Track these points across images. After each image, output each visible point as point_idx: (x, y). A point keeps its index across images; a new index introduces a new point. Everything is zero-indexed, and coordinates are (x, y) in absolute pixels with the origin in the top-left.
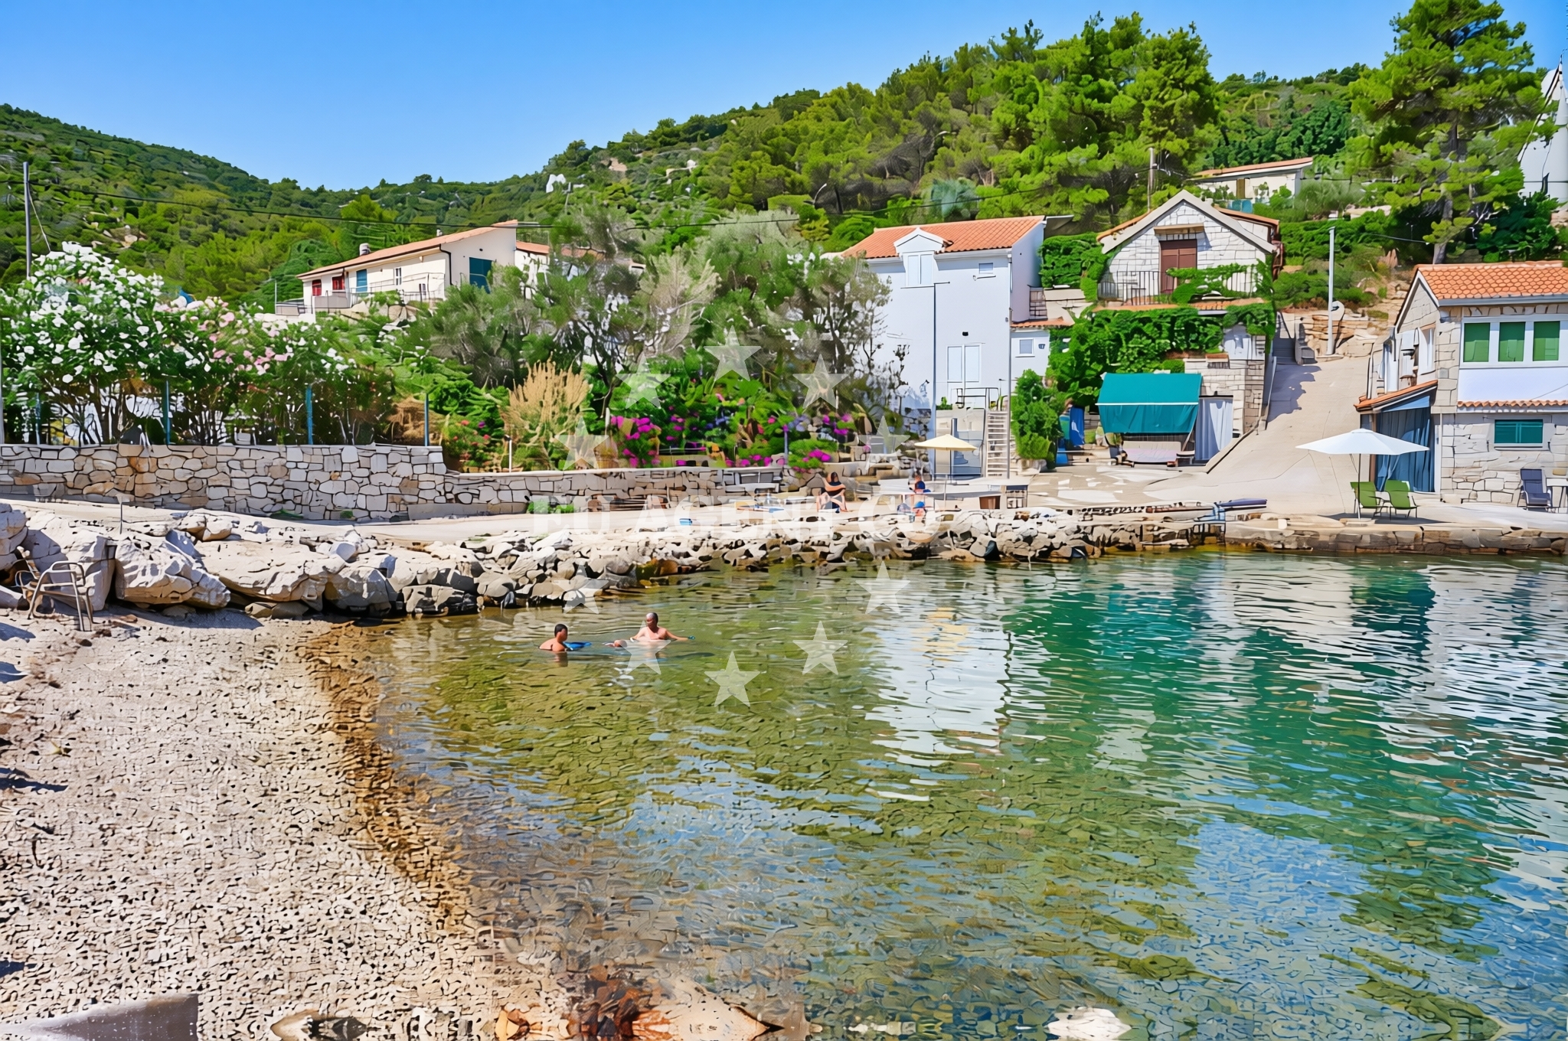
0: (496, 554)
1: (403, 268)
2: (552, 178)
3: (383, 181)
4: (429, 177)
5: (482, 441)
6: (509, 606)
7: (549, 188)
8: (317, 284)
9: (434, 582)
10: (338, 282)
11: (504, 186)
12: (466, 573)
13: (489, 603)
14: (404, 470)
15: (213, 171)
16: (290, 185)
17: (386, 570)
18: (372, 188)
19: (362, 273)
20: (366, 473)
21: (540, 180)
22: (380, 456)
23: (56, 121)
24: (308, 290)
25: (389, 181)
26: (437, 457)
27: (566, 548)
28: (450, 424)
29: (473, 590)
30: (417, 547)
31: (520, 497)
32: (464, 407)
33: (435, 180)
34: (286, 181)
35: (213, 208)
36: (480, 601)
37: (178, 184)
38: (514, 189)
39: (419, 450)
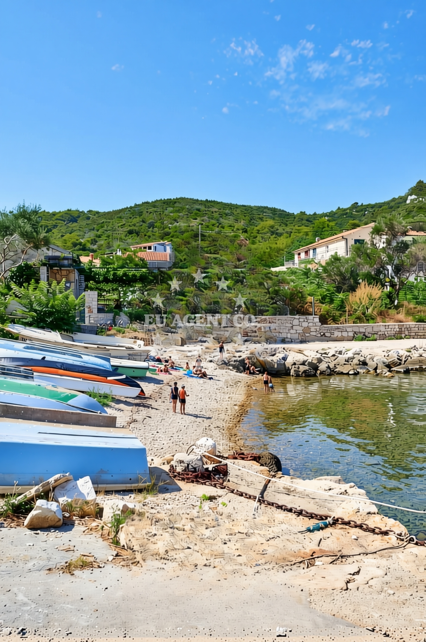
0: (330, 355)
1: (329, 246)
2: (410, 198)
3: (339, 208)
4: (357, 203)
5: (338, 313)
6: (328, 375)
7: (408, 202)
8: (299, 254)
9: (301, 364)
10: (307, 252)
11: (388, 203)
12: (315, 362)
13: (322, 373)
14: (305, 324)
15: (275, 213)
16: (303, 213)
17: (285, 359)
18: (334, 211)
19: (314, 249)
20: (291, 325)
21: (404, 199)
22: (297, 319)
23: (222, 202)
24: (296, 257)
25: (341, 208)
26: (317, 320)
27: (359, 354)
28: (325, 307)
29: (316, 368)
30: (300, 352)
31: (351, 334)
32: (332, 301)
33: (360, 204)
34: (301, 212)
35: (272, 227)
36: (318, 372)
37: (261, 219)
38: (392, 204)
39: (310, 317)
